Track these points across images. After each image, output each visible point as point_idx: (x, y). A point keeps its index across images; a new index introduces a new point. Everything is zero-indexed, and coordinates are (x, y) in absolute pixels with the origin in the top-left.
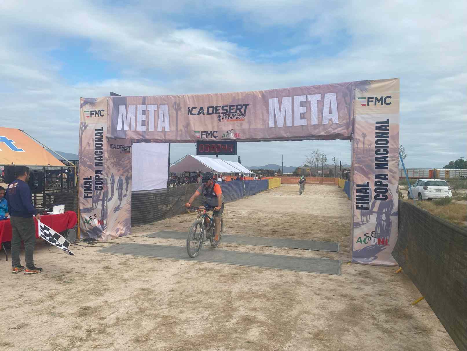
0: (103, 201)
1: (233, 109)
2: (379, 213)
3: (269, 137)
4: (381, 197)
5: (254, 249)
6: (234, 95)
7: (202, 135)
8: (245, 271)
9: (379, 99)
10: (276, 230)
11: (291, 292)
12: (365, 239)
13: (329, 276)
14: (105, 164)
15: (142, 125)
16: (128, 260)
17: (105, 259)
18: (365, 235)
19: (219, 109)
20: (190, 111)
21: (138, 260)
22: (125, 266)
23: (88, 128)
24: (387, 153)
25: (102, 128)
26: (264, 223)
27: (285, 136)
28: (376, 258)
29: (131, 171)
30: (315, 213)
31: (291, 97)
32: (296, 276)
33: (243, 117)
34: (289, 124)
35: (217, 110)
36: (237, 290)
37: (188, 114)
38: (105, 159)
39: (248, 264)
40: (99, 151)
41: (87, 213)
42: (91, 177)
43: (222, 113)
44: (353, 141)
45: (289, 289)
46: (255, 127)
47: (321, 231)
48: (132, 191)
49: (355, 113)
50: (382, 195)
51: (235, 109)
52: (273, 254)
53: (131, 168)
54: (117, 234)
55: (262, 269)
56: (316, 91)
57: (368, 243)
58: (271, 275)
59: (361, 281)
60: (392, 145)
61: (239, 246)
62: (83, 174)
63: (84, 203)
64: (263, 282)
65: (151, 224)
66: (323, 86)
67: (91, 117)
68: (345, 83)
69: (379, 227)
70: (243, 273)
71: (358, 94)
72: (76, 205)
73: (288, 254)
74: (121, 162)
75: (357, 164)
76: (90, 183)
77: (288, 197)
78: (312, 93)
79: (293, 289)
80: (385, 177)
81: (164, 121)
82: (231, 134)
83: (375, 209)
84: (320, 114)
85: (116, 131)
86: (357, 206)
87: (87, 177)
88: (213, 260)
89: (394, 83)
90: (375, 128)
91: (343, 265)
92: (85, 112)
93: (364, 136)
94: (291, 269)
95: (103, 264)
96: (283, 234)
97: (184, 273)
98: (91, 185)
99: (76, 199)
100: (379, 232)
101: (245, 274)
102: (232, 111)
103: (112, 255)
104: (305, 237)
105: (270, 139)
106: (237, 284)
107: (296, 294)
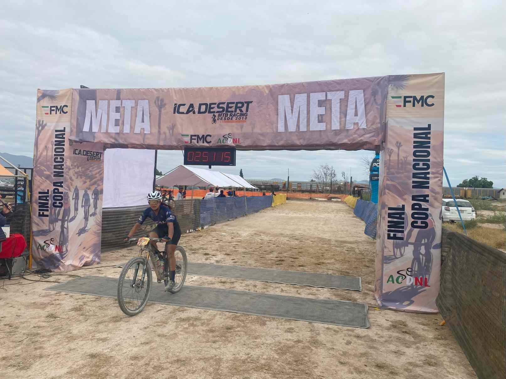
0: (63, 221)
1: (231, 107)
2: (417, 245)
3: (277, 145)
4: (419, 224)
5: (255, 286)
6: (234, 90)
7: (191, 139)
8: (243, 321)
9: (418, 98)
10: (282, 259)
11: (306, 359)
12: (398, 278)
13: (354, 330)
14: (67, 175)
15: (116, 125)
16: (85, 303)
17: (54, 302)
18: (398, 272)
19: (213, 108)
20: (177, 109)
21: (98, 304)
22: (77, 314)
23: (46, 127)
24: (428, 168)
25: (65, 128)
26: (268, 249)
27: (298, 143)
28: (412, 302)
29: (102, 183)
30: (326, 236)
31: (306, 94)
32: (311, 330)
33: (244, 117)
34: (303, 128)
35: (211, 108)
36: (230, 356)
37: (174, 113)
38: (66, 168)
39: (246, 312)
40: (59, 157)
41: (40, 236)
42: (48, 190)
43: (218, 112)
44: (385, 151)
45: (302, 354)
46: (259, 131)
47: (337, 260)
48: (103, 208)
49: (387, 116)
50: (421, 221)
51: (234, 107)
52: (279, 294)
53: (102, 179)
54: (80, 264)
55: (265, 319)
56: (339, 88)
57: (402, 282)
58: (277, 328)
59: (398, 339)
60: (435, 158)
61: (236, 282)
62: (39, 187)
63: (39, 224)
64: (267, 342)
65: (129, 248)
66: (346, 80)
67: (51, 114)
68: (375, 78)
69: (417, 263)
70: (239, 326)
71: (392, 92)
72: (28, 226)
73: (299, 294)
74: (88, 172)
75: (389, 180)
76: (46, 198)
77: (295, 215)
78: (333, 89)
79: (307, 353)
80: (425, 198)
81: (143, 121)
82: (229, 139)
83: (412, 240)
84: (343, 116)
85: (82, 132)
86: (389, 235)
87: (43, 190)
88: (200, 305)
89: (438, 78)
90: (413, 136)
91: (370, 312)
92: (43, 107)
93: (399, 145)
94: (304, 319)
95: (49, 310)
96: (291, 264)
97: (158, 325)
98: (48, 200)
99: (28, 218)
100: (416, 269)
101: (243, 327)
102: (229, 110)
103: (67, 294)
104: (318, 269)
105: (279, 146)
106: (230, 345)
107: (313, 363)
